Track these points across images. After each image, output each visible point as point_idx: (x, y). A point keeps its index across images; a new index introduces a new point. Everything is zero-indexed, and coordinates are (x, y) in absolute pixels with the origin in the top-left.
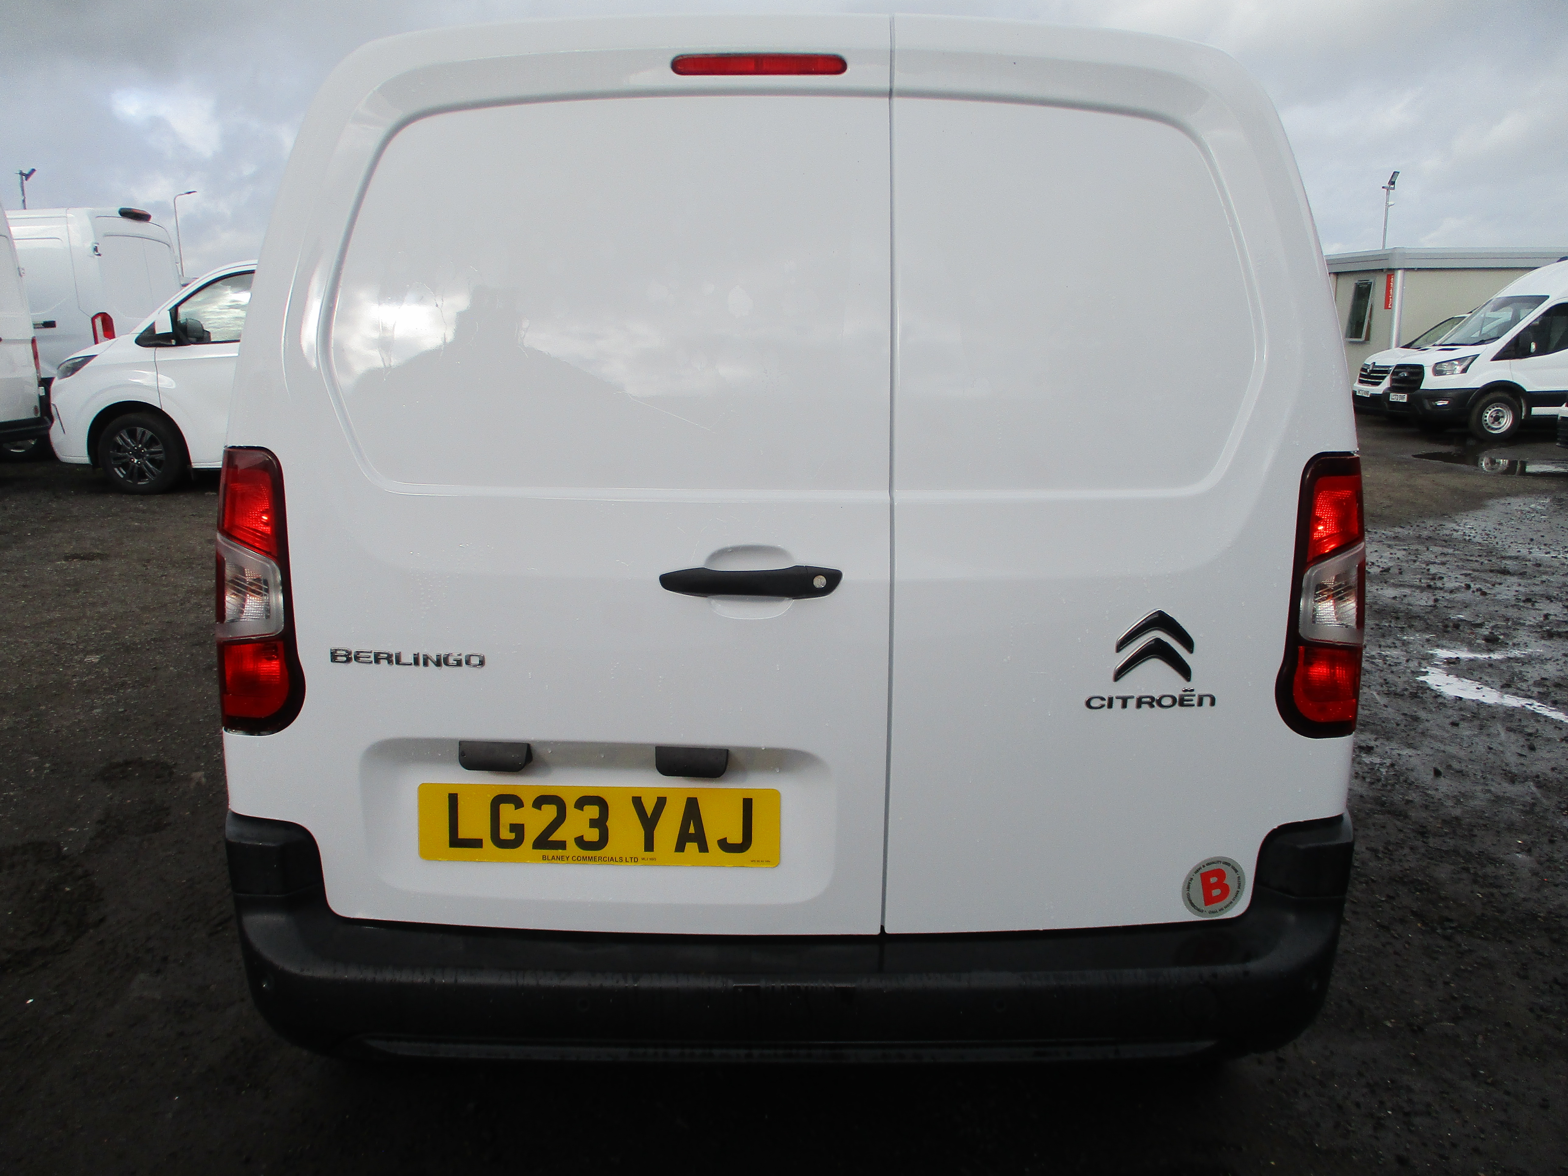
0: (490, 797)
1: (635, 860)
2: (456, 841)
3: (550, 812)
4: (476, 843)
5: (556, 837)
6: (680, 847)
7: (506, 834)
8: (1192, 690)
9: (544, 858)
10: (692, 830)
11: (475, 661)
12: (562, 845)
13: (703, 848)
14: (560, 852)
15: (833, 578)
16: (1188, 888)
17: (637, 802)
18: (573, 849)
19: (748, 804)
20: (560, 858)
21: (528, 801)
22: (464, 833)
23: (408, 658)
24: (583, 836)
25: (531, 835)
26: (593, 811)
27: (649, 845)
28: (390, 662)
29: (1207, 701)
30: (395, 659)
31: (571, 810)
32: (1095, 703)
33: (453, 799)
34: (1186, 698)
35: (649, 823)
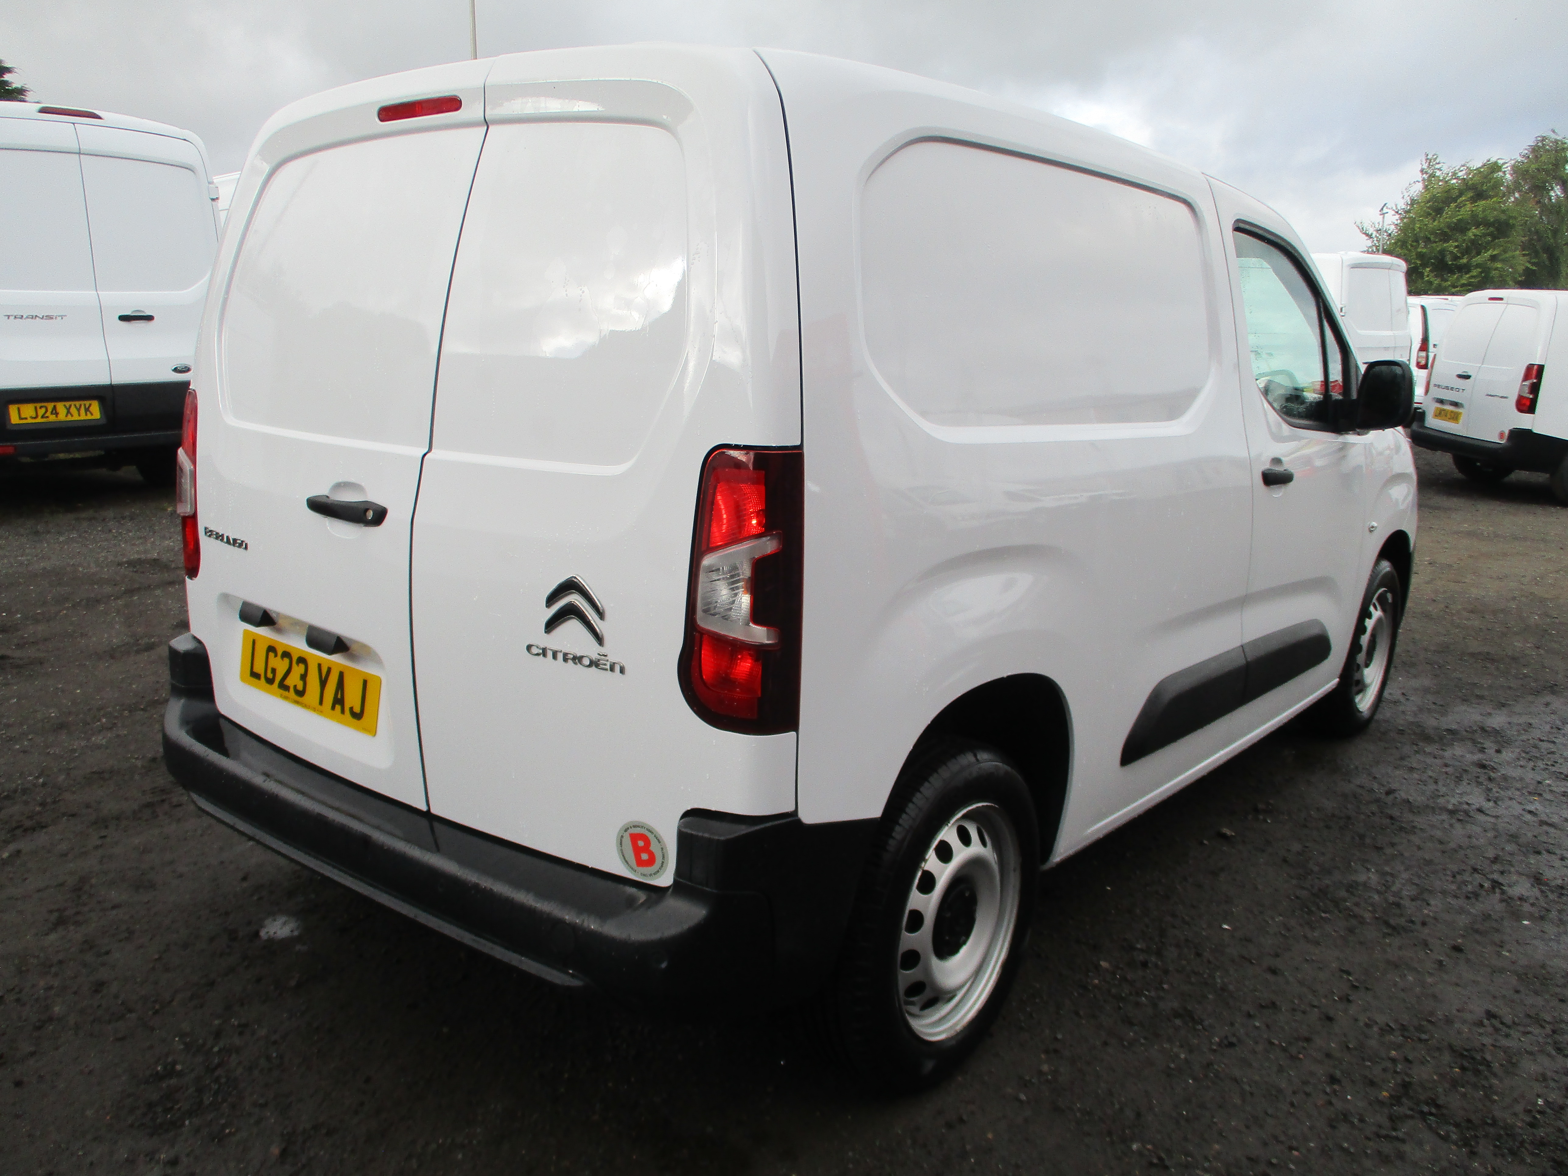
0: (267, 646)
1: (315, 709)
2: (252, 673)
3: (286, 662)
4: (259, 677)
5: (287, 683)
6: (333, 708)
7: (270, 674)
8: (606, 656)
9: (282, 696)
10: (339, 696)
11: (243, 545)
12: (288, 689)
13: (343, 711)
14: (288, 694)
15: (379, 516)
16: (621, 844)
17: (320, 667)
18: (293, 693)
19: (365, 684)
20: (287, 698)
21: (278, 652)
22: (255, 668)
24: (297, 685)
25: (279, 678)
26: (302, 668)
27: (321, 702)
29: (617, 668)
31: (294, 664)
32: (535, 650)
33: (254, 643)
34: (602, 662)
35: (323, 683)
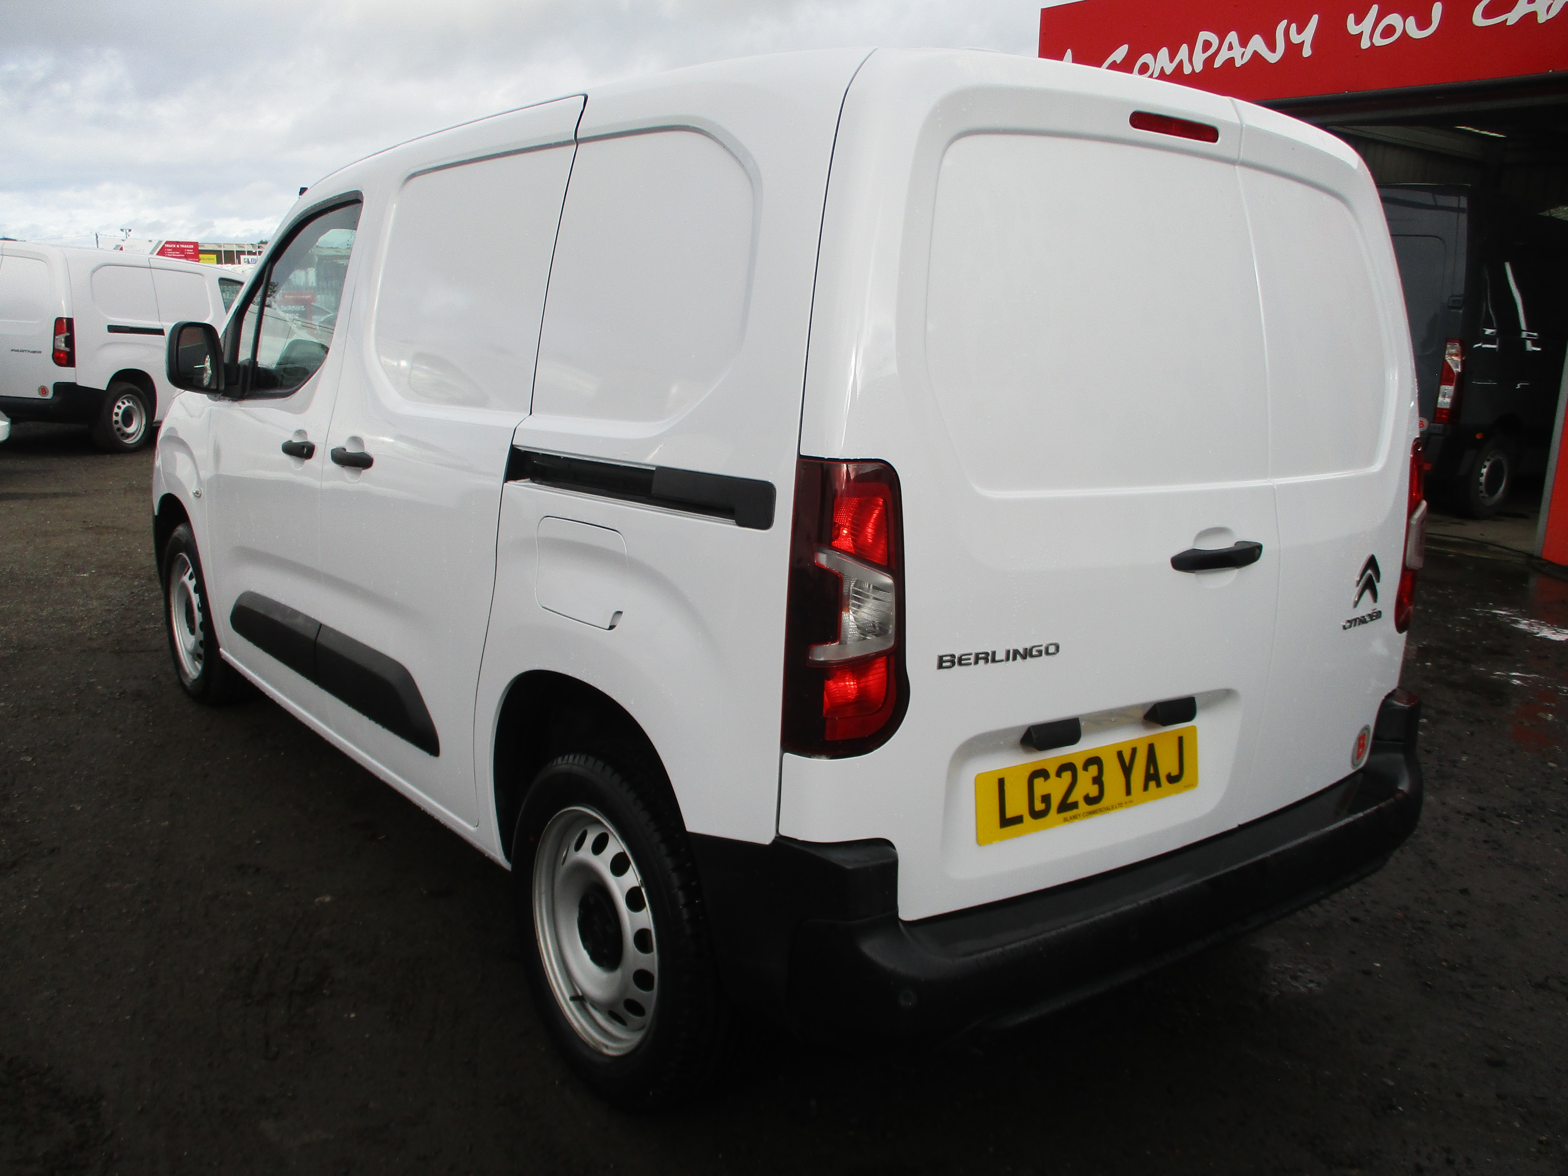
0: (1027, 774)
1: (1120, 805)
2: (1006, 822)
3: (1067, 776)
4: (1018, 820)
5: (1071, 800)
6: (1146, 788)
7: (1039, 806)
9: (1065, 820)
10: (1152, 771)
11: (1052, 649)
12: (1075, 805)
13: (1159, 785)
14: (1075, 812)
17: (1120, 754)
18: (1083, 807)
19: (1180, 740)
20: (1075, 817)
21: (1052, 772)
22: (1009, 814)
23: (1001, 655)
24: (1088, 794)
25: (1055, 802)
26: (1093, 770)
27: (1128, 792)
28: (987, 661)
30: (989, 657)
31: (1080, 772)
33: (1001, 782)
35: (1127, 770)
